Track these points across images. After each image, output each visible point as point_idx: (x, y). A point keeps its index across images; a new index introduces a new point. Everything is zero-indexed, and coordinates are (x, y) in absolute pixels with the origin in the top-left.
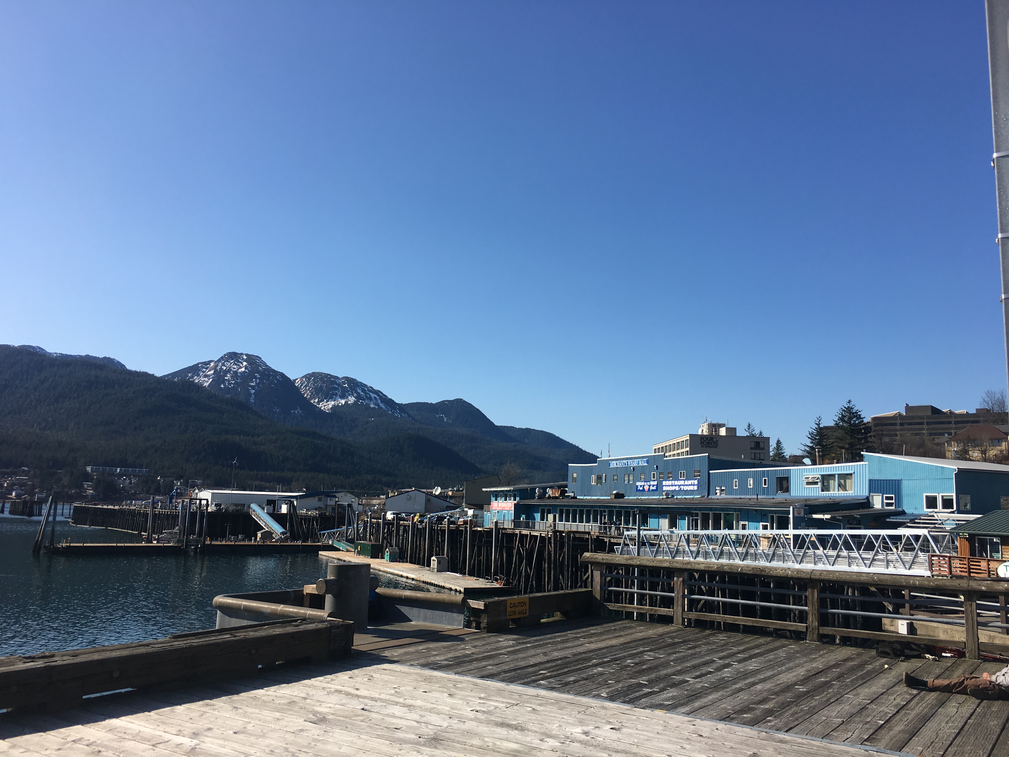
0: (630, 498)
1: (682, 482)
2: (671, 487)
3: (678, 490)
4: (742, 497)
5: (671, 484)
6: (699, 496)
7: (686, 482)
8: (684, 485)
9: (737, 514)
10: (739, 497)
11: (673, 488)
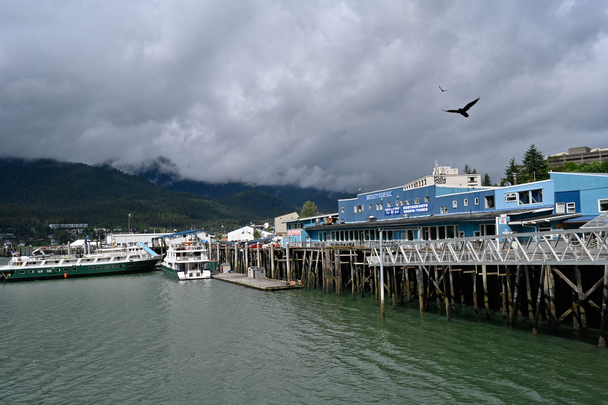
0: (381, 220)
1: (417, 206)
2: (409, 210)
3: (414, 212)
4: (460, 213)
5: (409, 208)
6: (429, 215)
7: (420, 206)
8: (418, 208)
9: (457, 226)
10: (457, 213)
11: (411, 211)
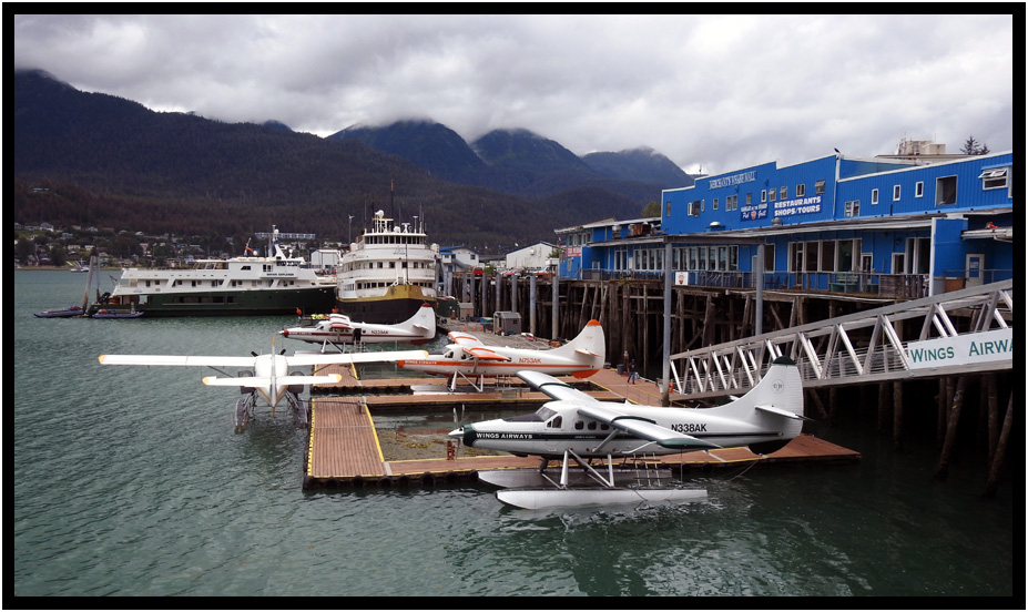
1: (800, 202)
2: (785, 210)
3: (794, 215)
5: (785, 206)
7: (806, 202)
8: (803, 206)
9: (860, 241)
11: (787, 212)
